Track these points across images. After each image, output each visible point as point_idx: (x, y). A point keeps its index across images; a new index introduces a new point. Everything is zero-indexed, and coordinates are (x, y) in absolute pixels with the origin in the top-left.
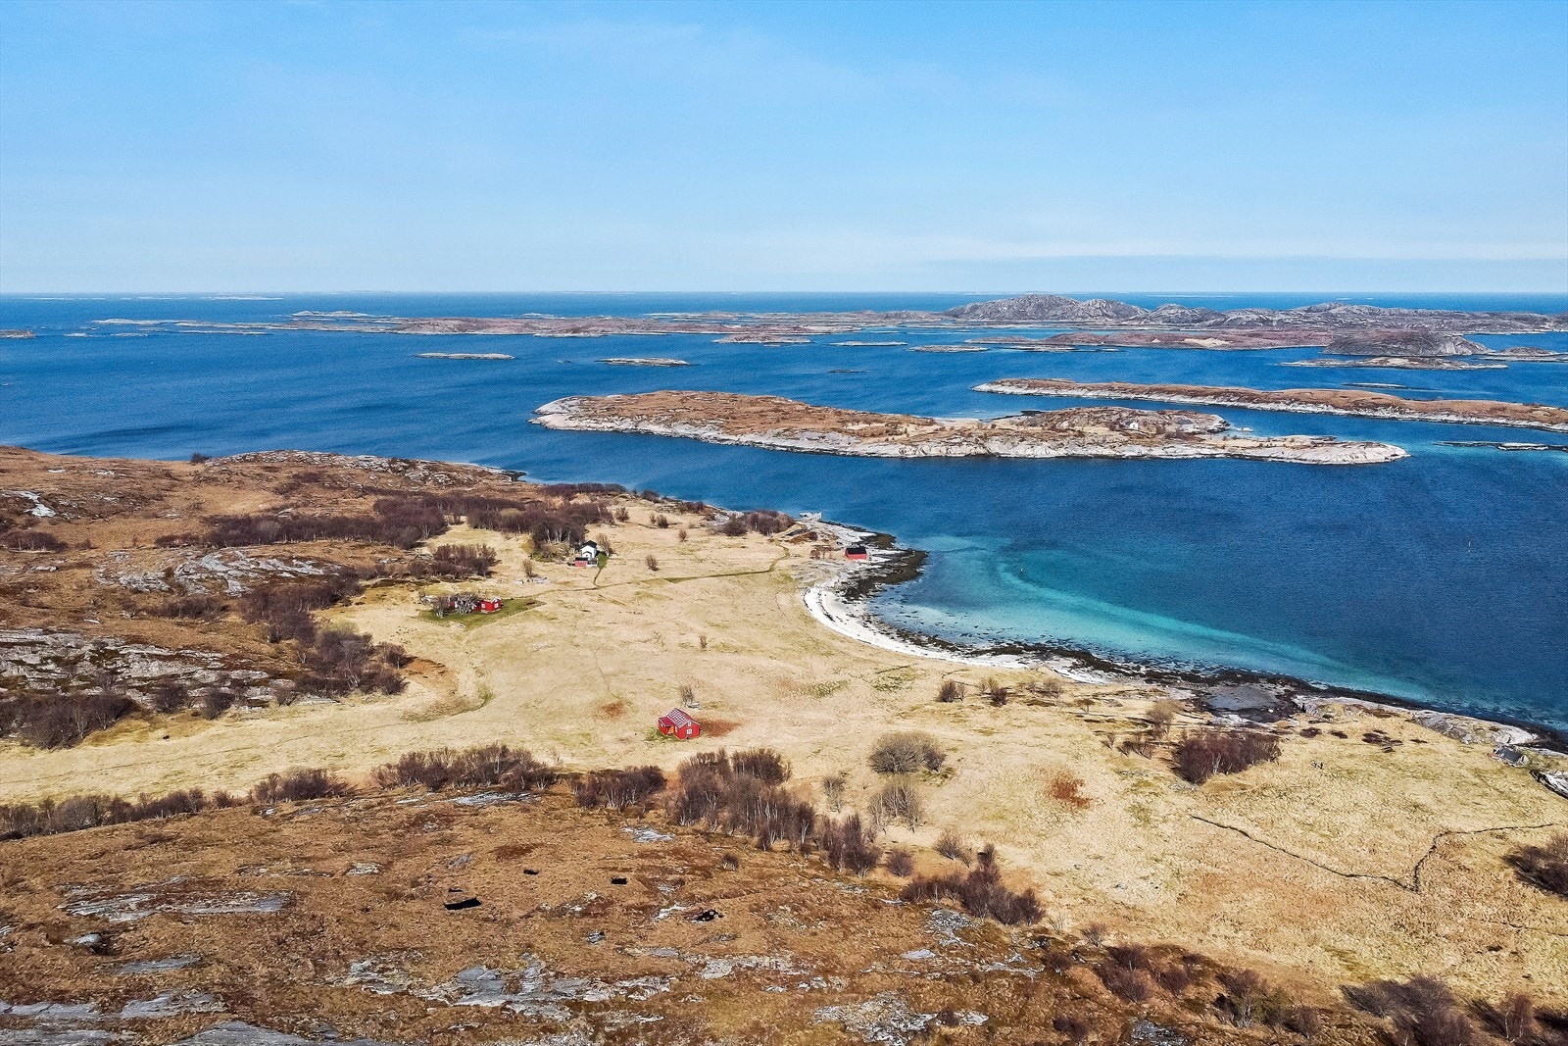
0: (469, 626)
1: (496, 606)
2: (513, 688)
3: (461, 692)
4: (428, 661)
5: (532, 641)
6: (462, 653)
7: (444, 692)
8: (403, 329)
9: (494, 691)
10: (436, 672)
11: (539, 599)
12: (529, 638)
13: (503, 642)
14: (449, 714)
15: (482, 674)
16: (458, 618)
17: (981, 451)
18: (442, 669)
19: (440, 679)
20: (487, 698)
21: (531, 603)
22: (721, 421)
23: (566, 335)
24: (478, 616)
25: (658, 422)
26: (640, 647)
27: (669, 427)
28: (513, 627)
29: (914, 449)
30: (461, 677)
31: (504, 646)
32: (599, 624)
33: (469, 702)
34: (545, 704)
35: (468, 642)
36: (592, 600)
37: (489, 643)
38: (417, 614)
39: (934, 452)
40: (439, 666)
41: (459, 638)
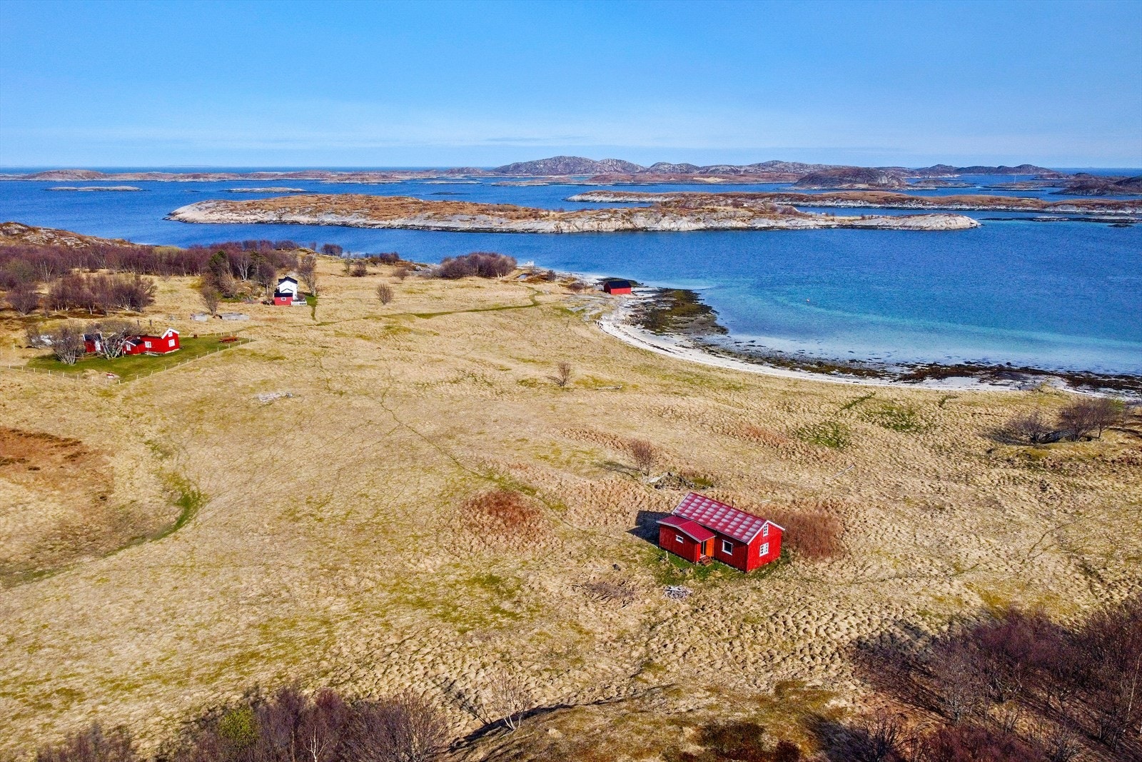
0: (125, 375)
1: (172, 343)
2: (246, 476)
3: (121, 496)
4: (44, 436)
5: (253, 391)
6: (116, 418)
7: (81, 498)
8: (34, 177)
9: (204, 486)
10: (59, 457)
11: (243, 335)
12: (245, 387)
13: (196, 395)
14: (93, 551)
15: (167, 454)
16: (101, 362)
17: (629, 226)
18: (74, 451)
19: (70, 469)
20: (189, 503)
21: (229, 340)
22: (366, 211)
23: (187, 180)
24: (139, 361)
25: (302, 212)
26: (454, 390)
27: (316, 216)
28: (209, 372)
29: (567, 224)
30: (120, 463)
31: (201, 402)
32: (361, 362)
33: (145, 518)
34: (337, 508)
35: (127, 398)
36: (326, 335)
37: (169, 398)
38: (25, 362)
39: (587, 227)
40: (66, 444)
41: (107, 394)
